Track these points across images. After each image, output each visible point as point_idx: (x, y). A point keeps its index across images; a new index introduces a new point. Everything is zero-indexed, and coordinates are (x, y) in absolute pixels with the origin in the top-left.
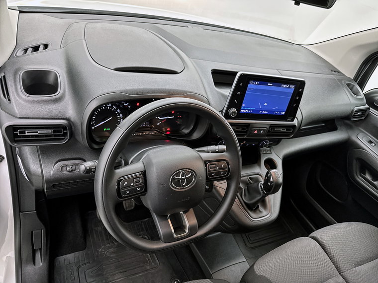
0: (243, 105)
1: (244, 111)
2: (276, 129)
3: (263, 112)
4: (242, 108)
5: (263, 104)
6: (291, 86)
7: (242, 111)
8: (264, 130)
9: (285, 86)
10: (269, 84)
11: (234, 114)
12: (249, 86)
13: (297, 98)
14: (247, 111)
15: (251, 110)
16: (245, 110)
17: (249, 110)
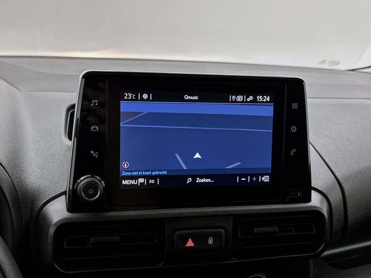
0: (125, 165)
1: (133, 182)
2: (256, 230)
3: (199, 180)
4: (124, 174)
5: (188, 158)
6: (260, 98)
7: (124, 182)
8: (216, 236)
9: (240, 98)
10: (187, 97)
11: (91, 191)
12: (125, 107)
13: (294, 129)
14: (141, 180)
15: (155, 177)
16: (136, 178)
17: (148, 178)
